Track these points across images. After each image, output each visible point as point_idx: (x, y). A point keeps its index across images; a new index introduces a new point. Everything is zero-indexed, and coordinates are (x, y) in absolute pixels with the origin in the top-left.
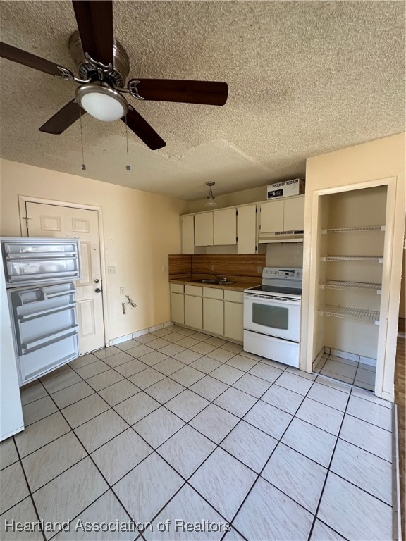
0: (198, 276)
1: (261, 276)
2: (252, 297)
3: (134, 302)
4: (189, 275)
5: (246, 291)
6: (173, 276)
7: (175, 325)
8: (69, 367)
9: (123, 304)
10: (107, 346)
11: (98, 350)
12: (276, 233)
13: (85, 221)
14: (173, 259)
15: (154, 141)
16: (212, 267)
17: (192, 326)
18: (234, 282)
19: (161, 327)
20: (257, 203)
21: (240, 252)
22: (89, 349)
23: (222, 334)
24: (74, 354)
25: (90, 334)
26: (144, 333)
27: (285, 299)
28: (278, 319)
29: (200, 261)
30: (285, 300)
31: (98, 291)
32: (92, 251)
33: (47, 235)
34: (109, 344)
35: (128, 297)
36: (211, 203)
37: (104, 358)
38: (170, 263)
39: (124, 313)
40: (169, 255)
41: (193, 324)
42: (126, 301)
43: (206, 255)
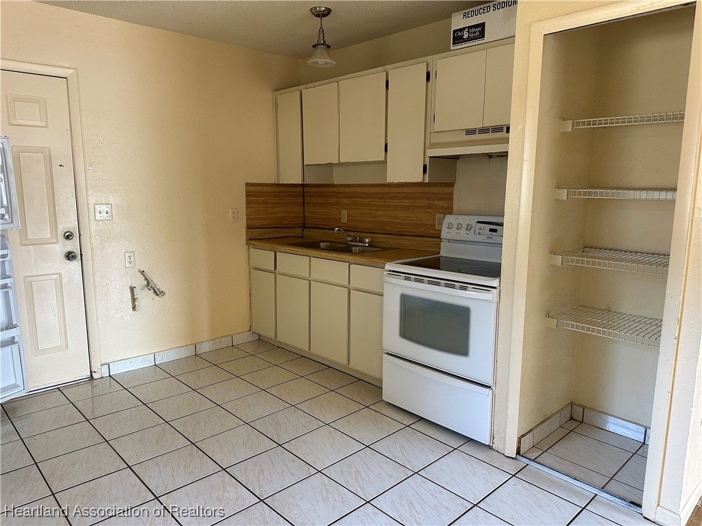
0: (314, 234)
1: (438, 236)
2: (401, 281)
3: (160, 284)
4: (298, 231)
5: (389, 266)
6: (256, 233)
7: (261, 340)
9: (132, 289)
10: (96, 376)
11: (76, 384)
12: (470, 132)
13: (37, 100)
14: (256, 194)
16: (345, 213)
17: (288, 342)
18: (384, 249)
19: (226, 342)
20: (429, 58)
22: (54, 382)
23: (345, 363)
26: (184, 353)
27: (464, 286)
29: (321, 200)
30: (464, 289)
31: (70, 256)
32: (56, 168)
34: (101, 372)
35: (142, 272)
36: (322, 60)
38: (247, 203)
39: (134, 308)
40: (247, 184)
41: (294, 337)
42: (139, 282)
43: (333, 186)
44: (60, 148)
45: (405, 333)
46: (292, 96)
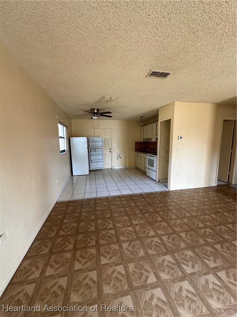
2: (148, 156)
3: (121, 157)
5: (148, 154)
6: (136, 150)
7: (136, 168)
8: (101, 170)
11: (109, 169)
13: (107, 132)
14: (137, 143)
15: (111, 117)
19: (130, 167)
20: (157, 122)
21: (152, 141)
22: (107, 168)
23: (144, 170)
24: (102, 167)
25: (108, 164)
26: (124, 167)
28: (151, 163)
30: (154, 157)
31: (110, 152)
32: (109, 141)
33: (98, 136)
34: (113, 168)
37: (111, 171)
38: (135, 145)
39: (117, 160)
40: (135, 142)
41: (139, 167)
42: (118, 156)
43: (149, 142)
44: (110, 138)
45: (149, 165)
46: (142, 128)
